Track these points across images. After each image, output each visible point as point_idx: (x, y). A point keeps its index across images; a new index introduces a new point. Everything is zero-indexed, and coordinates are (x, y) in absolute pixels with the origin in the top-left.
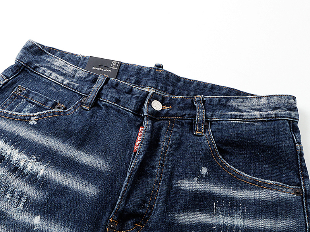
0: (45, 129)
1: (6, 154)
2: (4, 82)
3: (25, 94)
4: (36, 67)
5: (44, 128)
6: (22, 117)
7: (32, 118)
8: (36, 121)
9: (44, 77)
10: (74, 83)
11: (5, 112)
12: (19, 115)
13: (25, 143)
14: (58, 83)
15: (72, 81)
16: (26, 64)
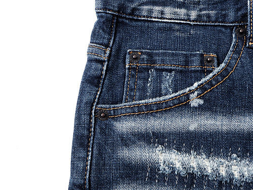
0: (225, 106)
1: (193, 168)
2: (107, 55)
3: (147, 60)
4: (134, 10)
5: (221, 104)
6: (176, 102)
7: (191, 96)
8: (200, 98)
9: (155, 21)
10: (207, 12)
11: (145, 103)
12: (169, 99)
13: (206, 139)
14: (182, 22)
15: (201, 10)
16: (118, 12)
